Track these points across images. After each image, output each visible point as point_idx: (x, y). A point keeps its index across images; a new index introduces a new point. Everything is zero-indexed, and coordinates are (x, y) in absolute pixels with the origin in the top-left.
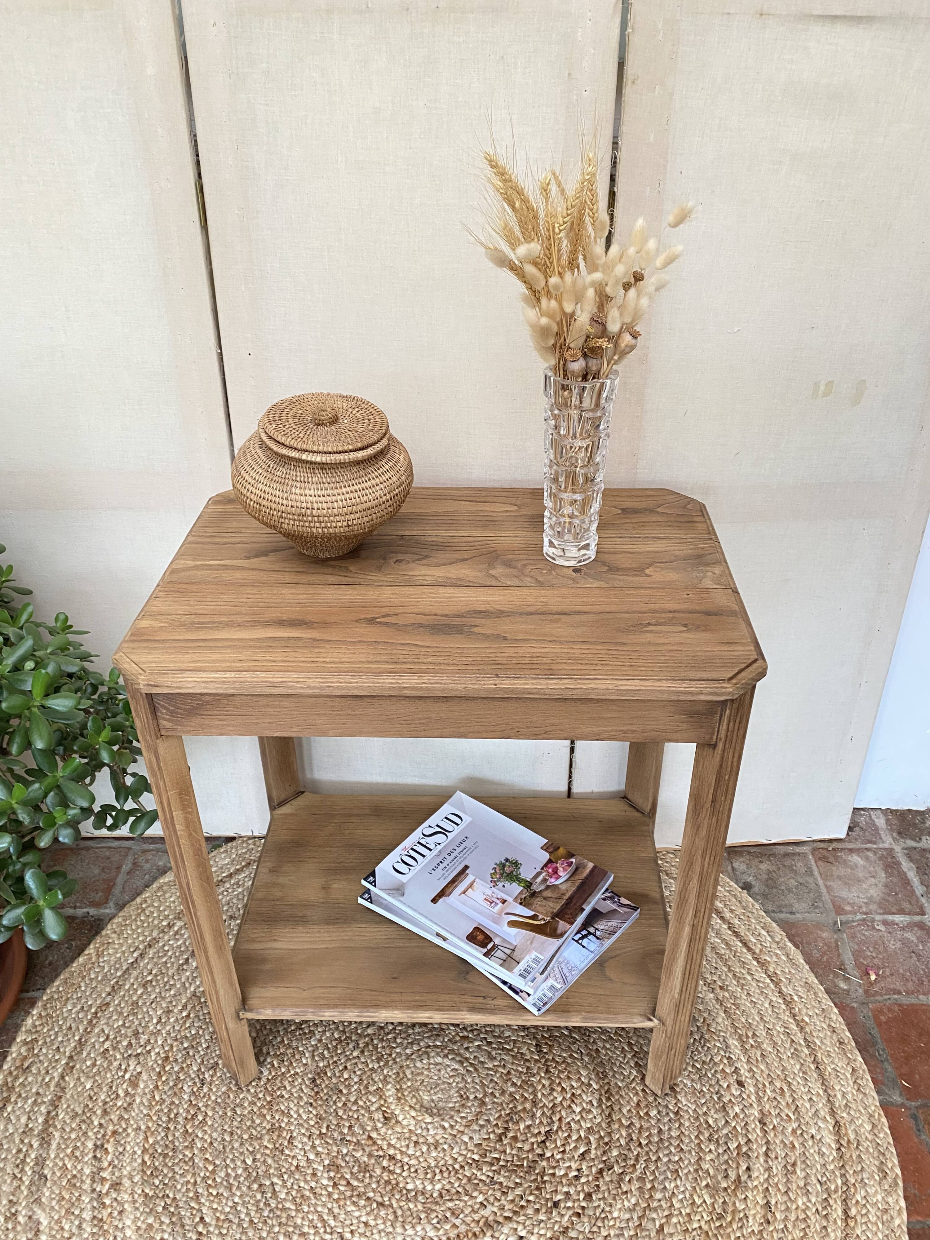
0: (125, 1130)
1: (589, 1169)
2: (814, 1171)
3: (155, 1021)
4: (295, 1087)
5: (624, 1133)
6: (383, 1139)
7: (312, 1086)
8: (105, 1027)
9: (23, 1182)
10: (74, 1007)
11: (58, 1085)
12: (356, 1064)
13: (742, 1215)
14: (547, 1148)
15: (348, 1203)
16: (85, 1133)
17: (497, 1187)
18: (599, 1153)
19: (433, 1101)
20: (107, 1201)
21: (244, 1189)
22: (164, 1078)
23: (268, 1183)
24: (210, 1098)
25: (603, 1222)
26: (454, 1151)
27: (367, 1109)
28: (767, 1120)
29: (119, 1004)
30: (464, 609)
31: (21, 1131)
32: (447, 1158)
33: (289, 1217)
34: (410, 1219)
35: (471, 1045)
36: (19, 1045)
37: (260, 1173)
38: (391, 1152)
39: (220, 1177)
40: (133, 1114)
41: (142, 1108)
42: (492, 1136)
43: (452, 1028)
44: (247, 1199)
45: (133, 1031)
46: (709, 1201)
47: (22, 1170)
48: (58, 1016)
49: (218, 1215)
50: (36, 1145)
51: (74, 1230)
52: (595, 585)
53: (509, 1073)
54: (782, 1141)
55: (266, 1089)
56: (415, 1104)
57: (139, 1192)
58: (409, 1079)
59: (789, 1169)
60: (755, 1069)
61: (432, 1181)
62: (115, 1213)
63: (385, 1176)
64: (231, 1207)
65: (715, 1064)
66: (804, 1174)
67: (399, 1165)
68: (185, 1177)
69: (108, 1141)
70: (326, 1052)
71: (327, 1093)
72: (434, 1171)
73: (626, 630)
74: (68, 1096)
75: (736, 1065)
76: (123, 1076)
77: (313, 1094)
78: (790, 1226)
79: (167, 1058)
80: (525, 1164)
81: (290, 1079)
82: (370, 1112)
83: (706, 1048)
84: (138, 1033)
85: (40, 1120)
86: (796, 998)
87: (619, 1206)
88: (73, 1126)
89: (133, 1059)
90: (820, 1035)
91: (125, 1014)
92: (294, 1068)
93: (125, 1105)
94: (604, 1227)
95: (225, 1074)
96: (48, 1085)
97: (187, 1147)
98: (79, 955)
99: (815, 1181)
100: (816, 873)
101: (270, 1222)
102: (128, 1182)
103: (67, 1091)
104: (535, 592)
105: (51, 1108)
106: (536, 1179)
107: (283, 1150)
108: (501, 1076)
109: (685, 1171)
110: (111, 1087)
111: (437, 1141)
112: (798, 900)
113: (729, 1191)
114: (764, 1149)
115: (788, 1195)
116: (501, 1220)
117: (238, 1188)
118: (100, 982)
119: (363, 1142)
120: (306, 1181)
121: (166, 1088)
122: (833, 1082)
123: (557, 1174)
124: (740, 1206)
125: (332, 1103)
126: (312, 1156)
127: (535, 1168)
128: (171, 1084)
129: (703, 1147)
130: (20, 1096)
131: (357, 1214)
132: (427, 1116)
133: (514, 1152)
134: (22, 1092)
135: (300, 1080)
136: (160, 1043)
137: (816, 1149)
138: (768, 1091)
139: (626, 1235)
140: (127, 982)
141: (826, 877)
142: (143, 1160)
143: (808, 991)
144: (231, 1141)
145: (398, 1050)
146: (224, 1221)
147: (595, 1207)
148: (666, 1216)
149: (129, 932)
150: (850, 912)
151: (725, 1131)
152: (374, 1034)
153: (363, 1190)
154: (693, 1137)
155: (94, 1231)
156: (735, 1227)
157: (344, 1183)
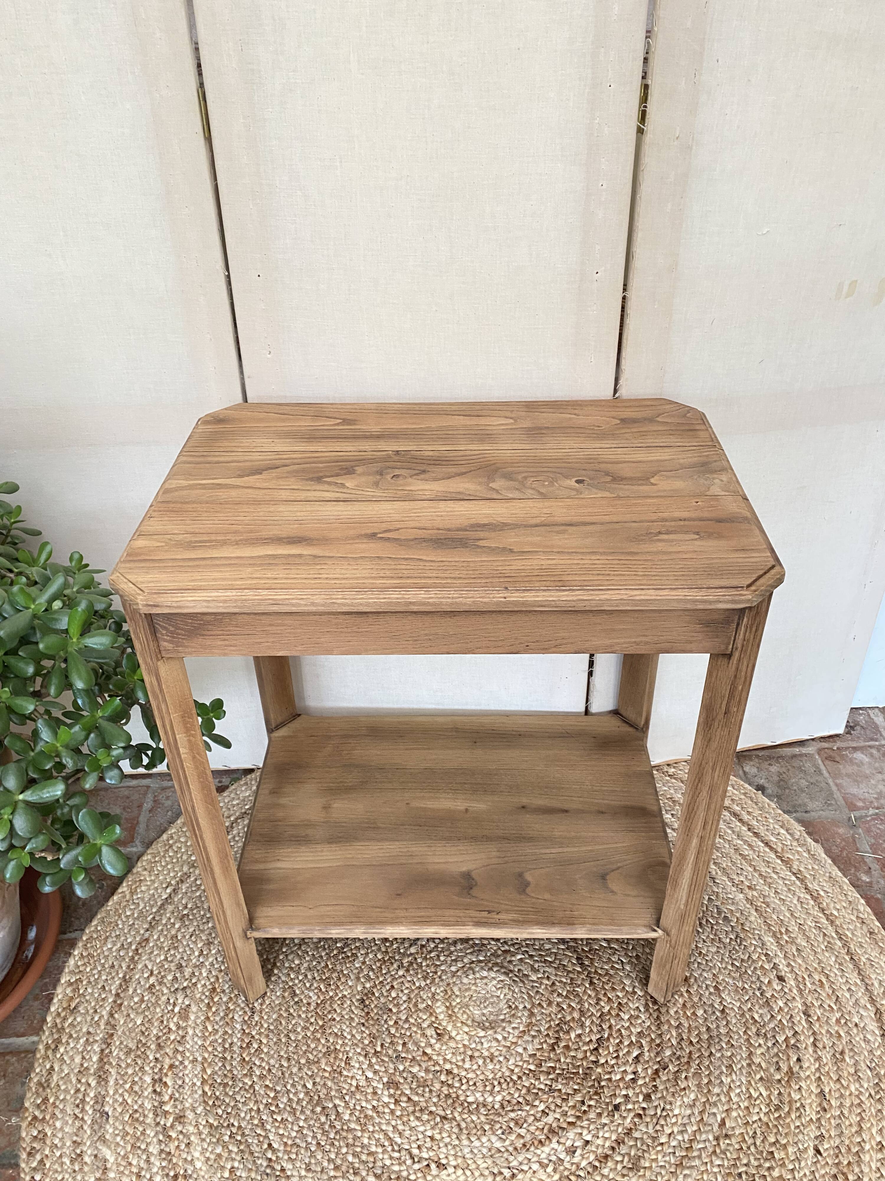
0: (181, 1063)
1: (645, 1072)
2: (862, 1058)
3: (197, 954)
4: (344, 1009)
5: (674, 1033)
6: (438, 1055)
7: (362, 1007)
8: (147, 962)
9: (85, 1122)
10: (114, 945)
11: (108, 1023)
12: (402, 982)
13: (798, 1105)
14: (600, 1055)
15: (412, 1118)
16: (142, 1068)
17: (556, 1094)
18: (652, 1055)
19: (484, 1015)
20: (174, 1135)
21: (308, 1112)
22: (214, 1009)
23: (330, 1105)
24: (262, 1026)
25: (666, 1120)
26: (510, 1063)
27: (419, 1026)
28: (811, 1012)
29: (159, 939)
30: (466, 523)
31: (76, 1071)
32: (504, 1070)
33: (355, 1138)
34: (474, 1131)
35: (513, 959)
36: (64, 986)
37: (322, 1096)
38: (448, 1066)
39: (282, 1102)
40: (188, 1046)
41: (196, 1039)
42: (545, 1046)
43: (493, 943)
44: (312, 1123)
45: (177, 965)
46: (765, 1094)
47: (83, 1110)
48: (99, 955)
49: (285, 1140)
50: (93, 1084)
51: (142, 1164)
52: (599, 495)
53: (553, 984)
54: (828, 1031)
55: (317, 1013)
56: (467, 1020)
57: (204, 1123)
58: (457, 996)
59: (839, 1057)
60: (793, 963)
61: (491, 1093)
62: (183, 1146)
63: (445, 1090)
64: (297, 1132)
65: (754, 961)
66: (853, 1061)
67: (457, 1079)
68: (247, 1105)
69: (166, 1075)
70: (371, 973)
71: (377, 1014)
72: (492, 1084)
73: (637, 539)
74: (119, 1033)
75: (774, 961)
76: (173, 1011)
77: (363, 1014)
78: (846, 1112)
79: (214, 989)
80: (581, 1072)
81: (339, 1002)
82: (421, 1028)
83: (743, 947)
84: (181, 966)
85: (95, 1059)
86: (822, 893)
87: (678, 1103)
88: (129, 1061)
89: (181, 992)
90: (851, 927)
91: (166, 949)
92: (341, 991)
93: (178, 1038)
94: (667, 1125)
95: (274, 1001)
96: (97, 1023)
97: (246, 1075)
98: (113, 894)
99: (864, 1067)
100: (825, 772)
101: (336, 1143)
102: (192, 1114)
103: (117, 1028)
104: (539, 504)
105: (104, 1046)
106: (593, 1085)
107: (341, 1072)
108: (546, 988)
109: (739, 1066)
110: (162, 1022)
111: (492, 1054)
112: (811, 799)
113: (783, 1082)
114: (812, 1040)
115: (841, 1083)
116: (565, 1125)
117: (302, 1112)
118: (137, 918)
119: (418, 1058)
120: (367, 1101)
121: (218, 1019)
122: (869, 971)
123: (614, 1079)
124: (796, 1096)
125: (383, 1022)
126: (370, 1075)
127: (591, 1075)
128: (222, 1014)
129: (752, 1042)
130: (71, 1036)
131: (421, 1129)
132: (479, 1030)
133: (568, 1060)
134: (73, 1032)
135: (349, 1002)
136: (205, 975)
137: (862, 1036)
138: (808, 984)
139: (690, 1131)
140: (164, 917)
141: (835, 775)
142: (203, 1091)
143: (834, 885)
144: (289, 1066)
145: (443, 968)
146: (291, 1145)
147: (656, 1107)
148: (727, 1110)
149: (159, 868)
150: (862, 808)
151: (772, 1025)
152: (417, 953)
153: (425, 1105)
154: (742, 1034)
155: (164, 1164)
156: (793, 1117)
157: (405, 1099)
